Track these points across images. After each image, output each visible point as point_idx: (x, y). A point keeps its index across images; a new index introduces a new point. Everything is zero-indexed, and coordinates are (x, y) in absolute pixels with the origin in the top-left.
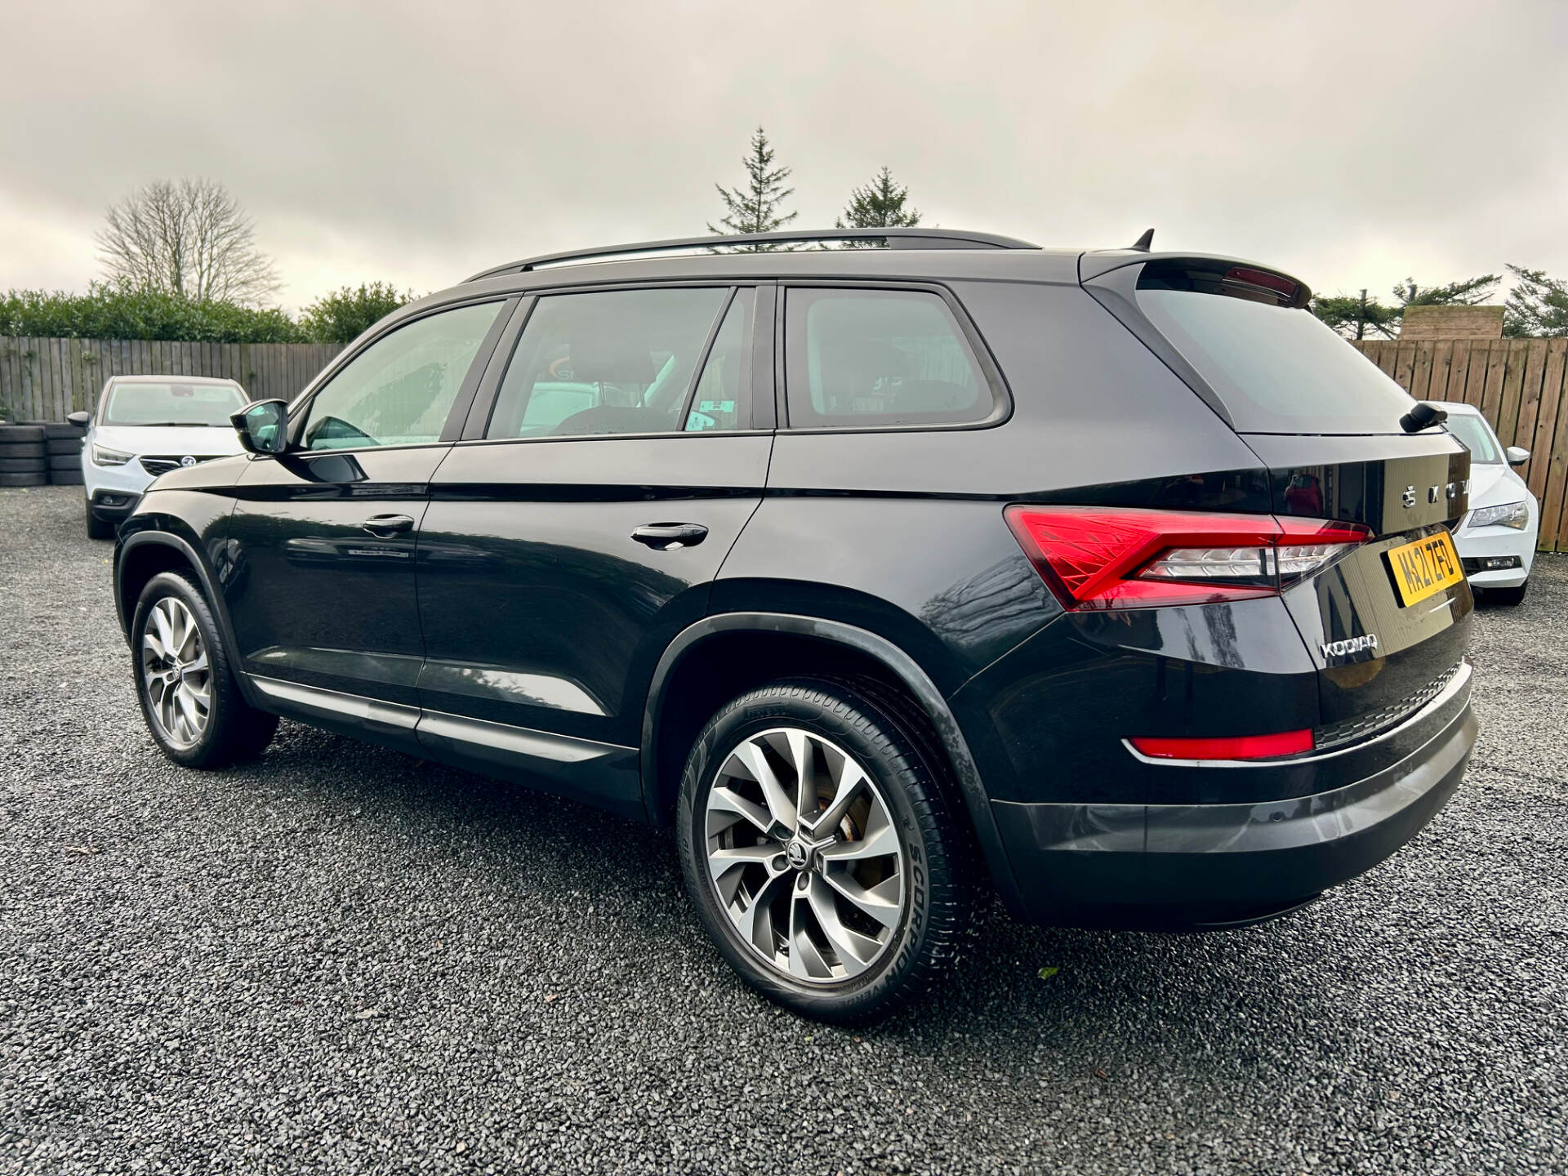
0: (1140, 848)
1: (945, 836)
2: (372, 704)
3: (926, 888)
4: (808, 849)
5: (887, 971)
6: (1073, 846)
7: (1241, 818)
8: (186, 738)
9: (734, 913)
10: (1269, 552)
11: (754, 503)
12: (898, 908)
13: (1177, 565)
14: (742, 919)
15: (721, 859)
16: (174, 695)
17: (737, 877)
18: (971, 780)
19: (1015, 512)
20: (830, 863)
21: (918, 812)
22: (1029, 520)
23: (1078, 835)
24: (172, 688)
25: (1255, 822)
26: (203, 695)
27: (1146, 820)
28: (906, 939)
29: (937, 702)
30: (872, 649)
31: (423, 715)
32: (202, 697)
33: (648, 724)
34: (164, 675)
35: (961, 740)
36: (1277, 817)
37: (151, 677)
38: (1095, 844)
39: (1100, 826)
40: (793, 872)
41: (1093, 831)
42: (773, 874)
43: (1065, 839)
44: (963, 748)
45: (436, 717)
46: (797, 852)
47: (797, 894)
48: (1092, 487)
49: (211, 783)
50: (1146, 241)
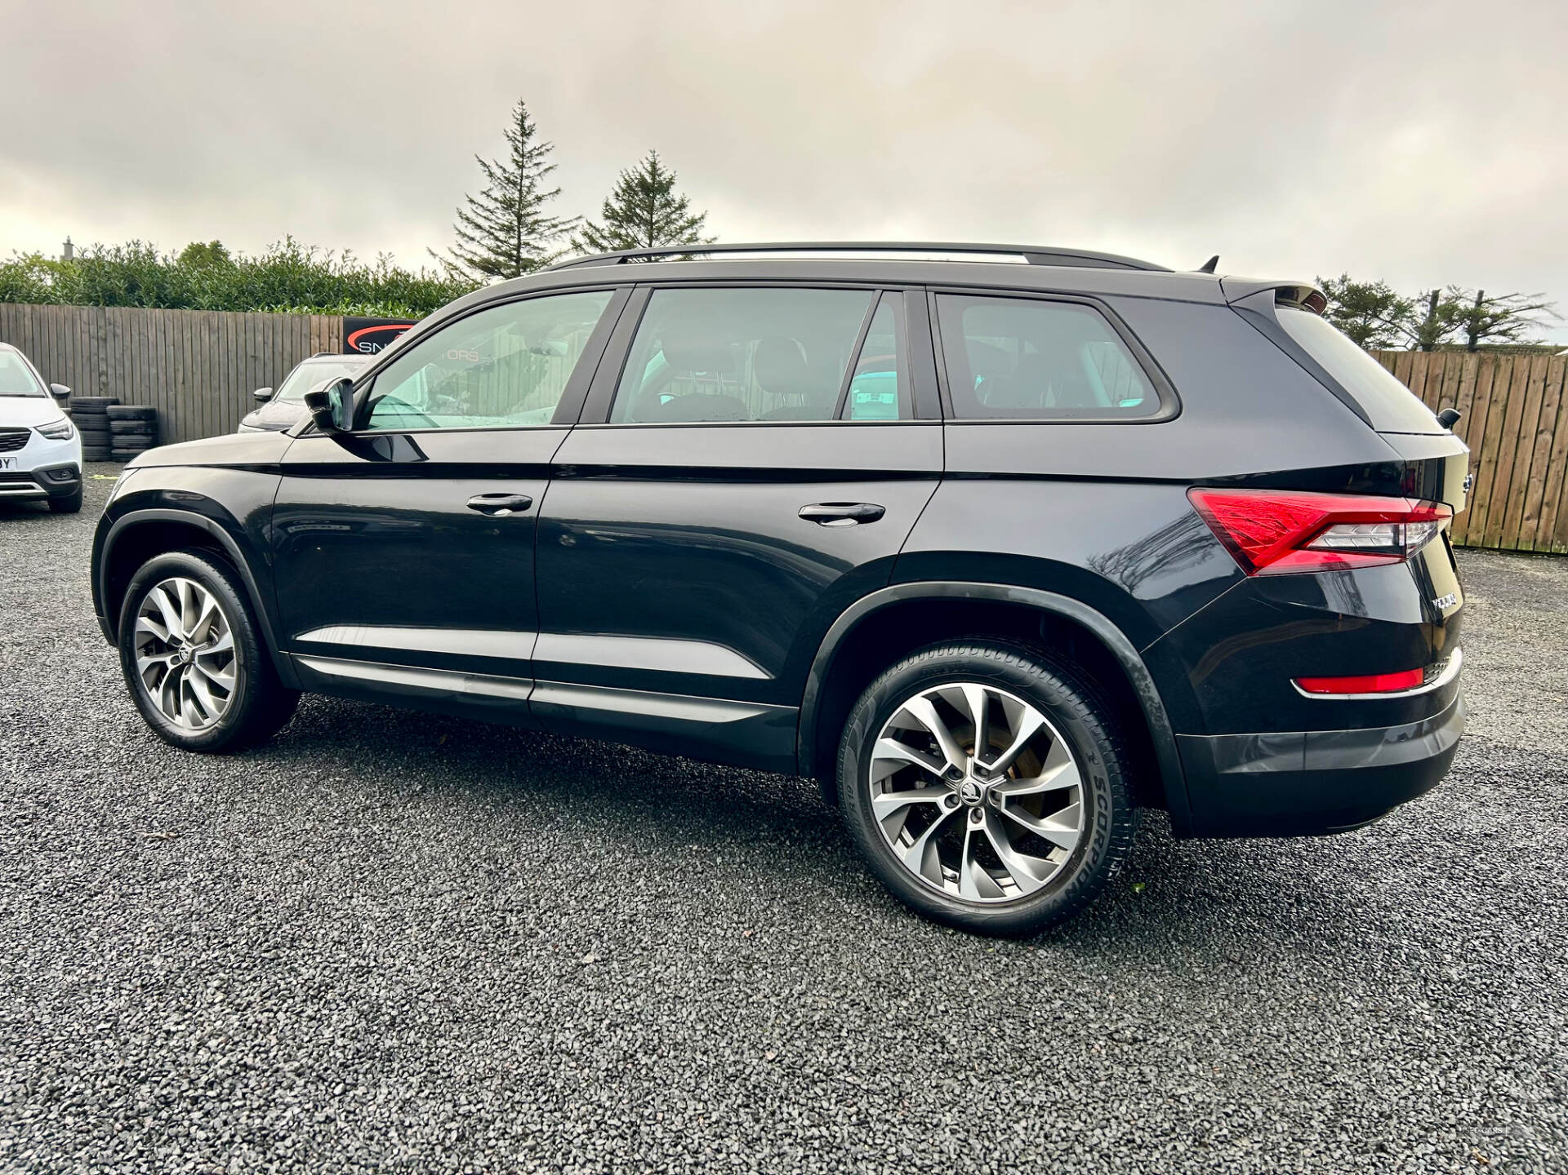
0: (1299, 767)
1: (1123, 767)
2: (468, 678)
3: (1109, 813)
4: (983, 787)
5: (1068, 885)
6: (1245, 769)
7: (1378, 739)
8: (196, 723)
9: (899, 849)
10: (1402, 527)
11: (933, 485)
12: (1076, 832)
13: (1333, 538)
14: (910, 853)
15: (885, 803)
16: (183, 677)
17: (903, 817)
18: (1160, 718)
19: (1197, 494)
20: (1008, 798)
21: (1101, 747)
22: (1209, 500)
23: (1249, 759)
24: (179, 671)
25: (1388, 742)
26: (225, 678)
27: (1305, 744)
28: (1087, 857)
29: (1130, 654)
30: (1068, 611)
31: (535, 686)
32: (224, 680)
33: (813, 683)
34: (167, 659)
35: (1152, 685)
36: (1403, 738)
37: (144, 662)
38: (1263, 766)
39: (1267, 751)
40: (965, 808)
41: (1262, 756)
42: (947, 811)
43: (1238, 764)
44: (1154, 693)
45: (552, 687)
46: (971, 791)
47: (971, 826)
48: (1269, 474)
49: (236, 767)
50: (1211, 266)
